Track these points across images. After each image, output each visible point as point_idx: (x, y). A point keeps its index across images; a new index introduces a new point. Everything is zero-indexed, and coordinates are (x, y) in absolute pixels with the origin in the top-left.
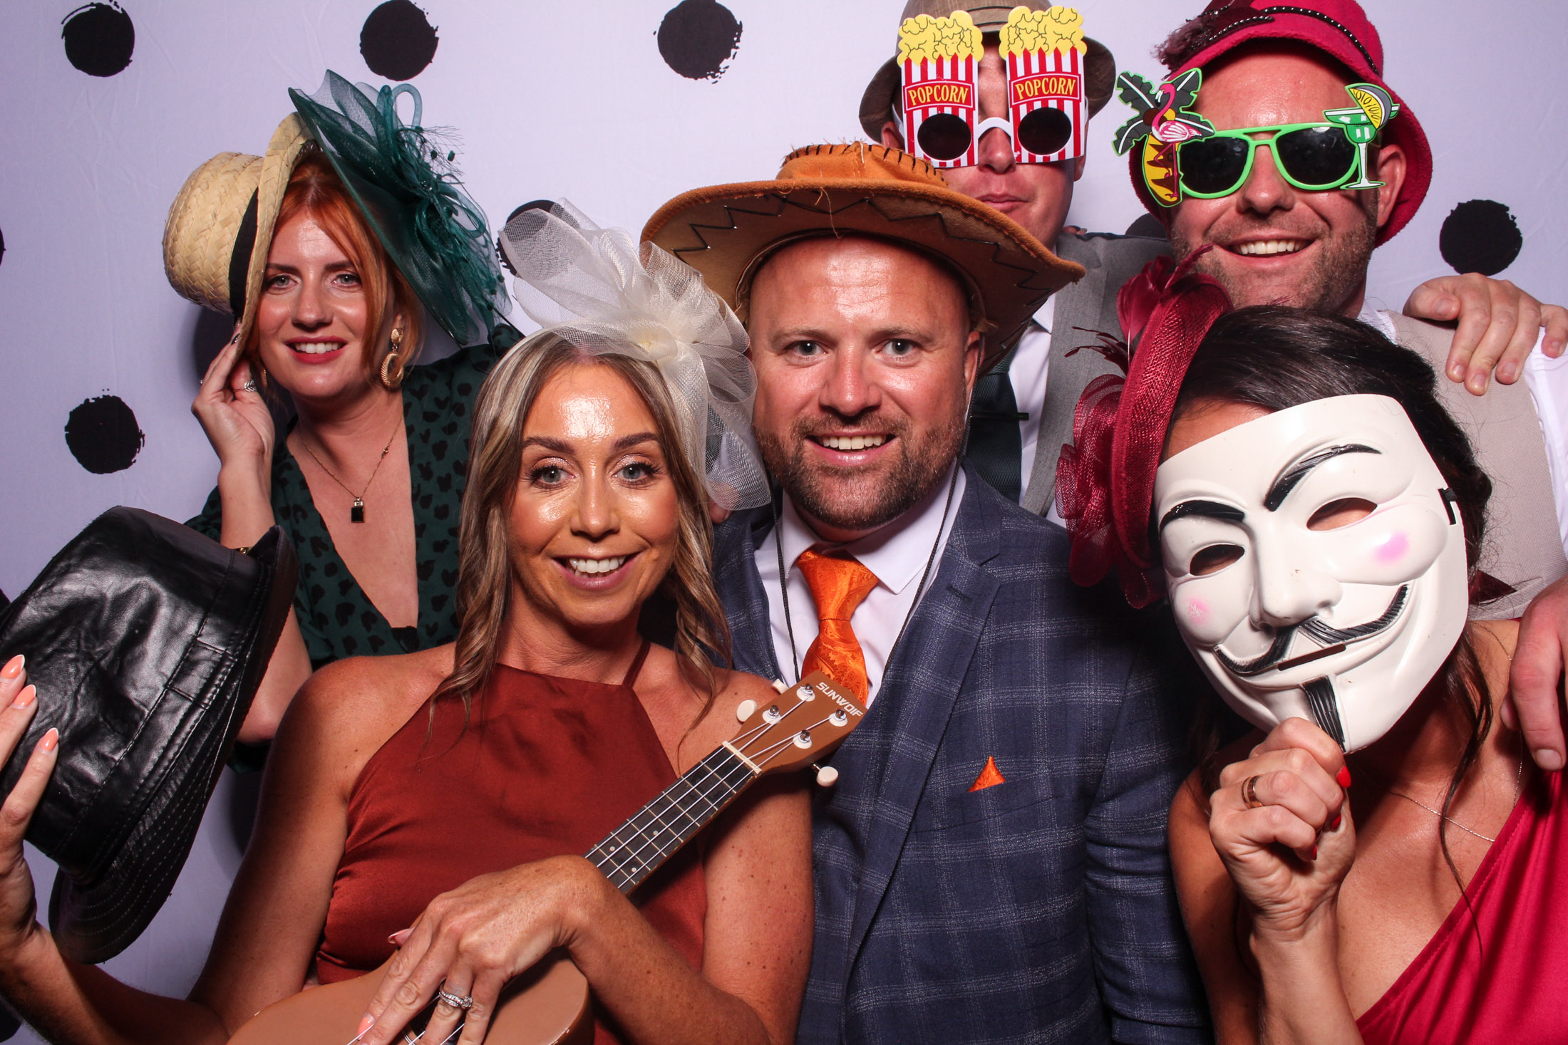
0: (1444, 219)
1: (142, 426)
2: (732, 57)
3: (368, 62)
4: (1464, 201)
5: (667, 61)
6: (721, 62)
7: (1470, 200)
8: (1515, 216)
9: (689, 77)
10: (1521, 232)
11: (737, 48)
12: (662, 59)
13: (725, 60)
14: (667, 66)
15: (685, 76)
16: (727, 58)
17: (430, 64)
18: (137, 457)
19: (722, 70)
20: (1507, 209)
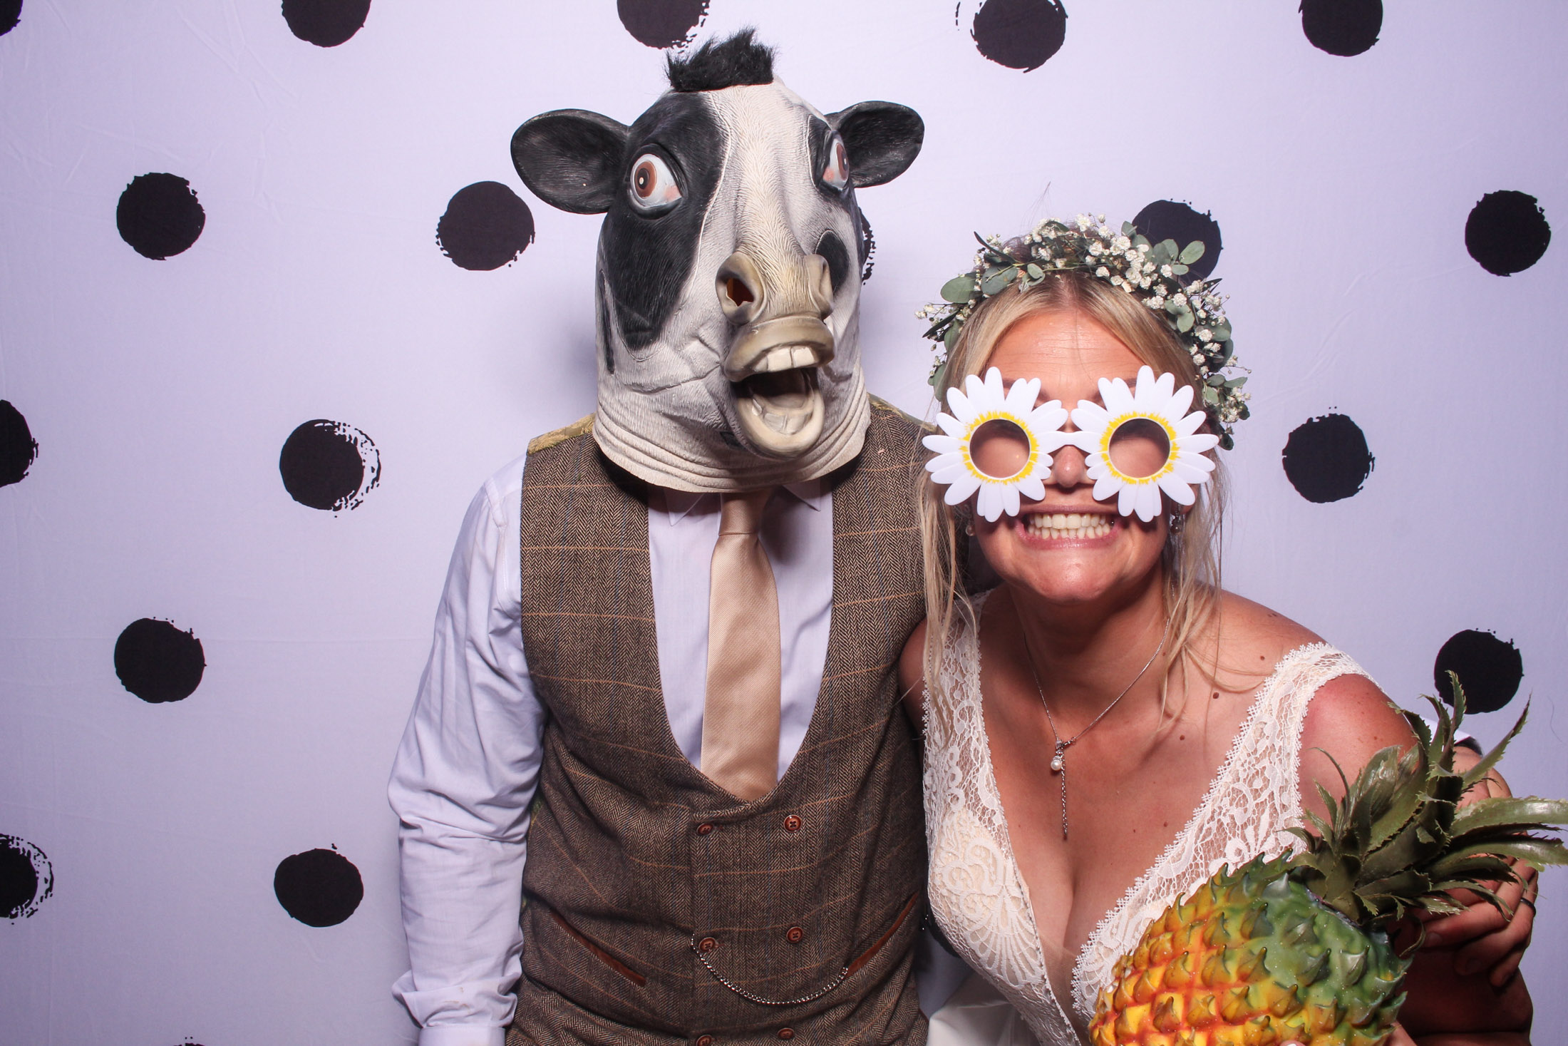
0: (1469, 211)
1: (35, 433)
2: (700, 24)
3: (289, 26)
4: (1492, 193)
5: (628, 28)
6: (688, 30)
7: (1497, 191)
8: (1543, 208)
9: (653, 46)
10: (1550, 225)
11: (706, 14)
12: (623, 25)
13: (693, 27)
14: (628, 33)
15: (648, 44)
16: (695, 26)
17: (361, 28)
18: (30, 469)
19: (688, 39)
20: (1535, 200)
